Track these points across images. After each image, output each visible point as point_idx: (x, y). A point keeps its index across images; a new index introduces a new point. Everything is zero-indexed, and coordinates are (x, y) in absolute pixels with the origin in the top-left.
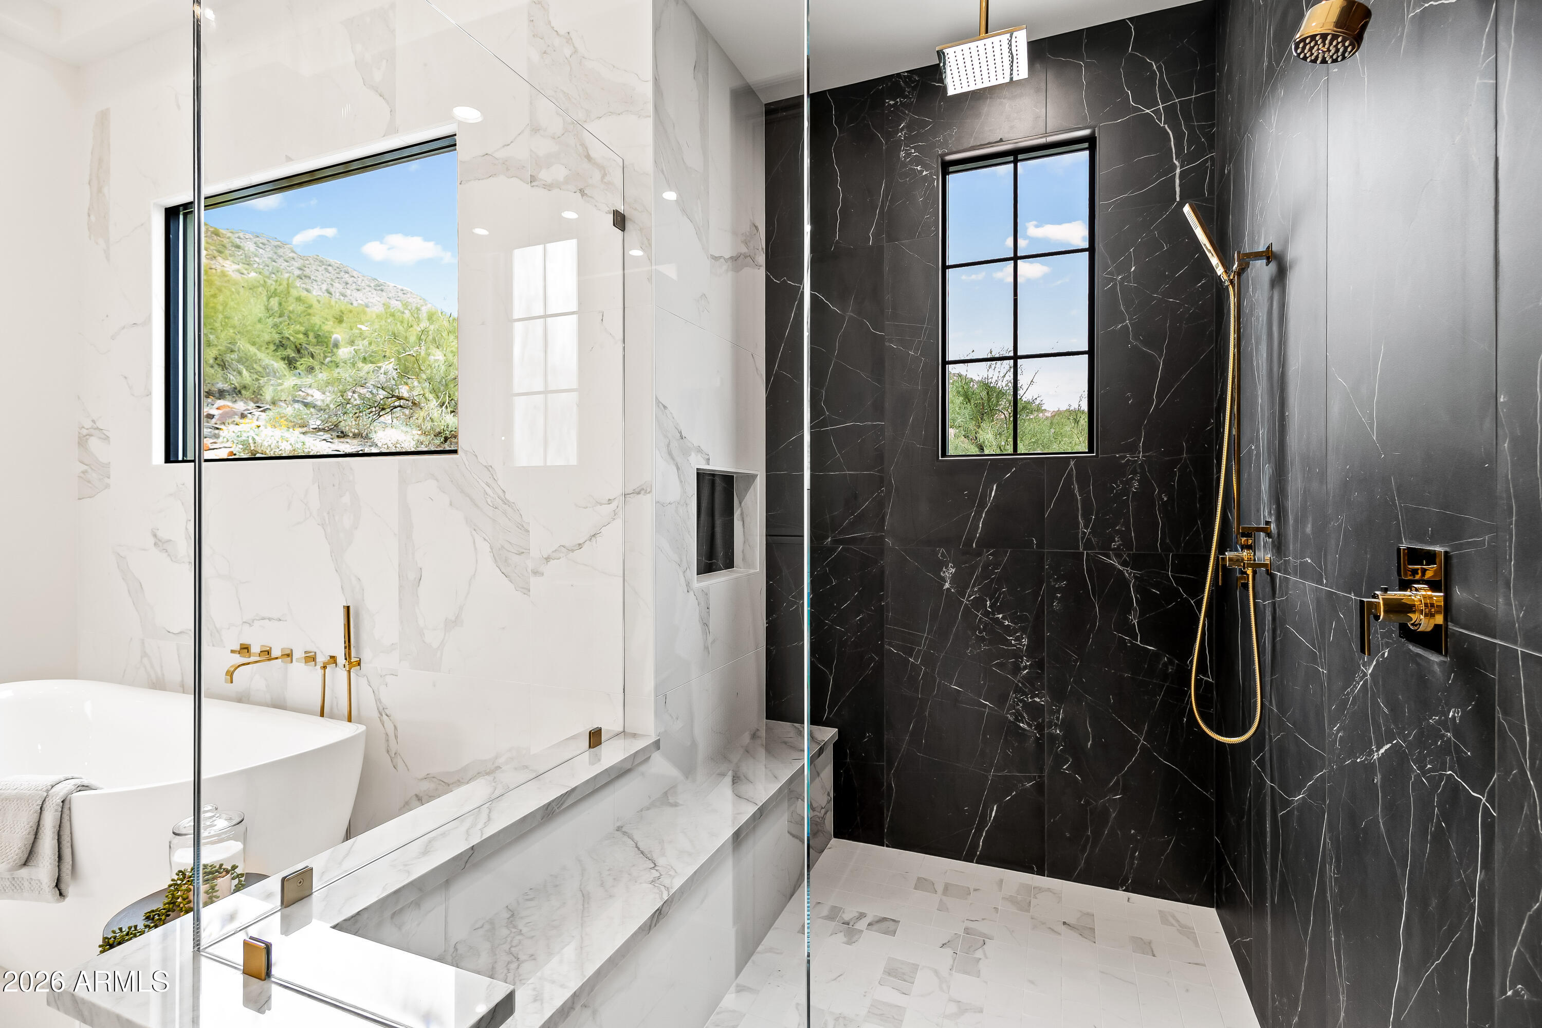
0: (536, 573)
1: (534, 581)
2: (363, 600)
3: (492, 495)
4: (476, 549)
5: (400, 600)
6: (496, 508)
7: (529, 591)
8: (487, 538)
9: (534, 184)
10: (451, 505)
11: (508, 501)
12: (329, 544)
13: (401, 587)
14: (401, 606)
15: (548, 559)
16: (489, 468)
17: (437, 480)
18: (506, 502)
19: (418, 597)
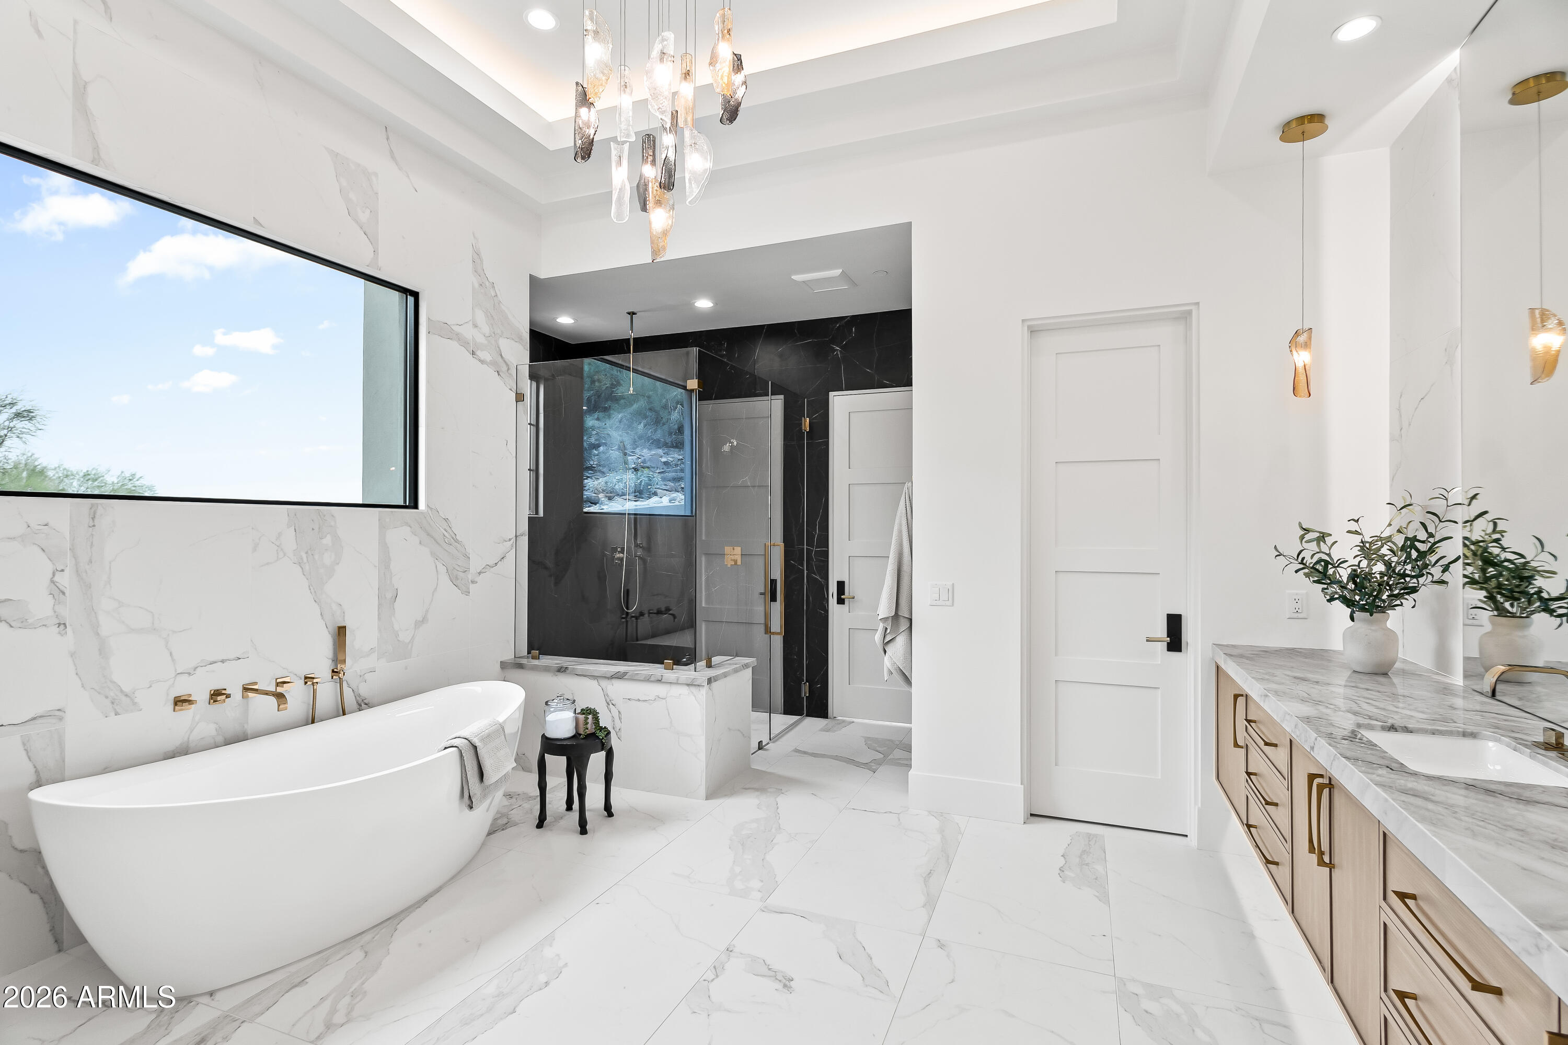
0: (473, 582)
1: (472, 586)
2: (344, 621)
3: (448, 536)
4: (437, 571)
5: (379, 615)
6: (451, 545)
7: (469, 593)
8: (444, 564)
9: (473, 356)
10: (420, 543)
11: (458, 540)
12: (307, 579)
13: (380, 605)
14: (379, 619)
15: (480, 573)
16: (446, 520)
17: (411, 527)
18: (457, 541)
19: (394, 609)
